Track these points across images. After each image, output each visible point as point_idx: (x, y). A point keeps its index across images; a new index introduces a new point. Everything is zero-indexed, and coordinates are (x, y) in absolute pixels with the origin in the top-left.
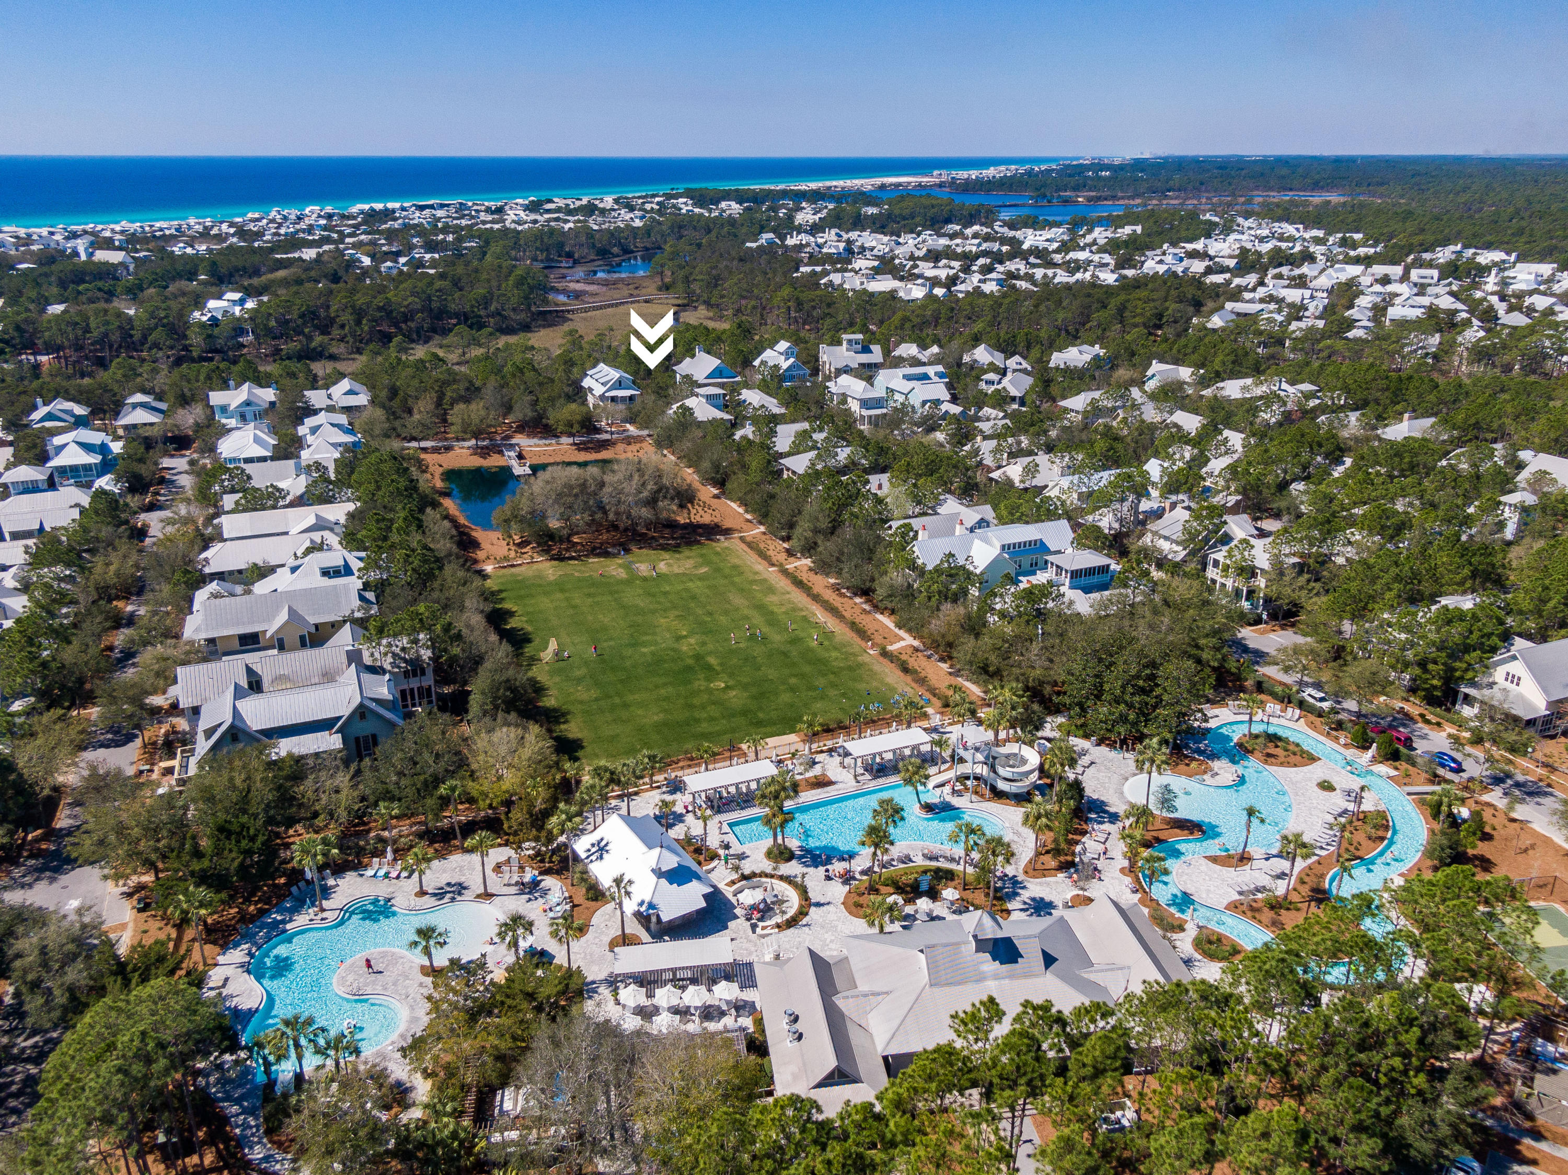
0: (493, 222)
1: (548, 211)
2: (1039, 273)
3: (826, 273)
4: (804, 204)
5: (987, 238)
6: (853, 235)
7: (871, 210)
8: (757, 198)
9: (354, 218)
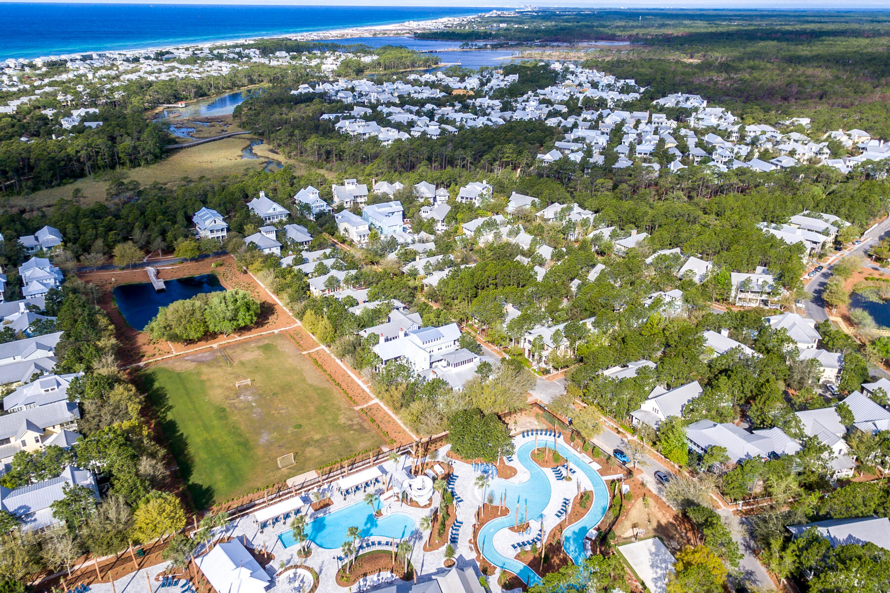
0: (133, 72)
1: (168, 60)
2: (458, 116)
3: (337, 120)
4: (327, 54)
5: (433, 85)
6: (356, 82)
7: (367, 59)
8: (298, 49)
9: (39, 69)
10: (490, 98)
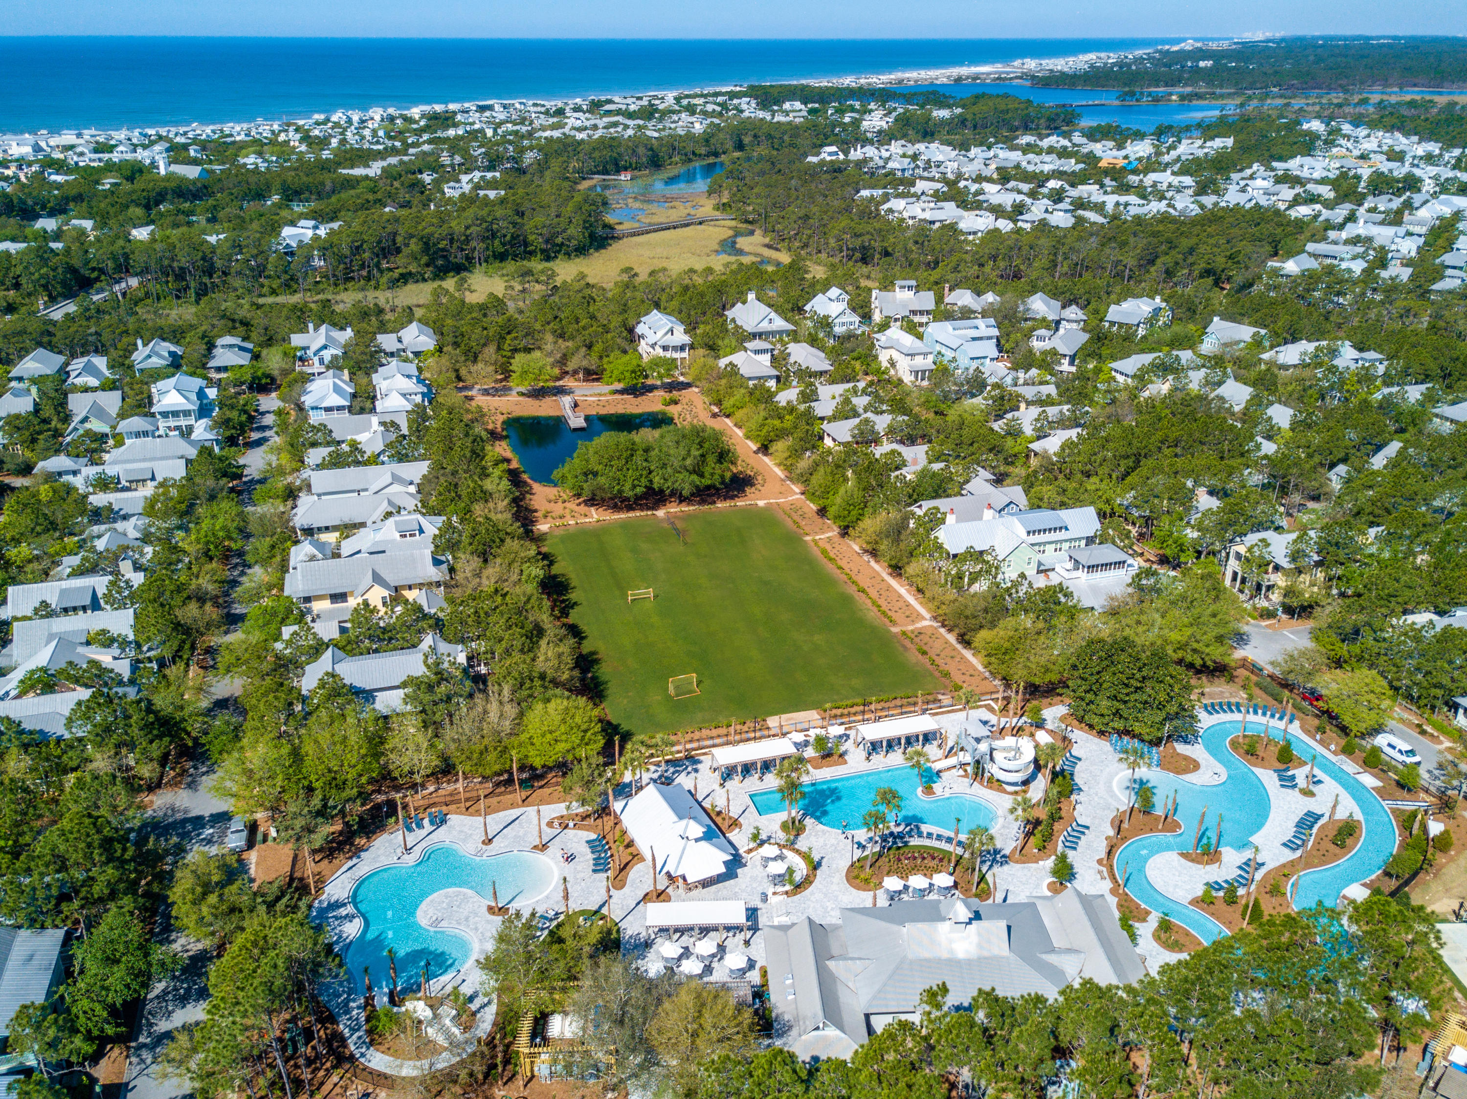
3: (886, 198)
4: (872, 106)
5: (1063, 153)
6: (921, 147)
7: (943, 114)
9: (416, 122)
10: (1174, 173)
